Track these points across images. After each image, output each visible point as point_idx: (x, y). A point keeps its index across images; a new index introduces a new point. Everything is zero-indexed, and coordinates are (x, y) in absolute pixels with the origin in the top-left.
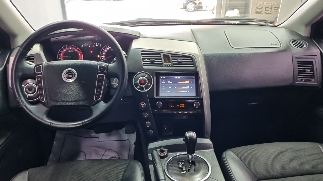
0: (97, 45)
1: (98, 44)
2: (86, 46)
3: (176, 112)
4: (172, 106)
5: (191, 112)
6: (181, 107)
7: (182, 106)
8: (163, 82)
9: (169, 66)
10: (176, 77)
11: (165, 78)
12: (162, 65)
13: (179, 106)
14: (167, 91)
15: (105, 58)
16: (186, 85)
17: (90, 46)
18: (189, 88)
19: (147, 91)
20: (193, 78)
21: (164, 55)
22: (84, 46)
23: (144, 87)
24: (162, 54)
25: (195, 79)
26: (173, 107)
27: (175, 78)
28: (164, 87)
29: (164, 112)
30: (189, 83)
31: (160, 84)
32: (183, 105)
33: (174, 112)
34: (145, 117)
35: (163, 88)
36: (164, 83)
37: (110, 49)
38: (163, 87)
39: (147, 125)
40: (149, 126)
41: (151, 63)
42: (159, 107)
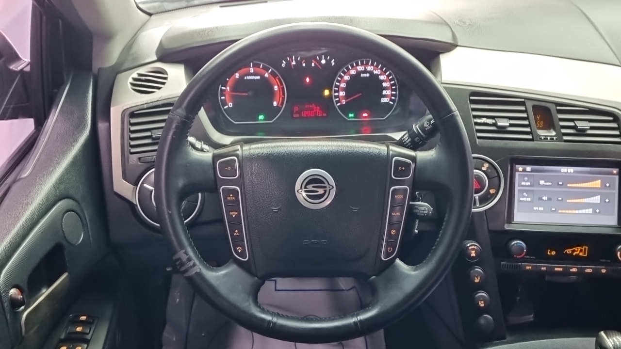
0: (323, 62)
1: (326, 58)
2: (294, 63)
3: (561, 269)
4: (550, 252)
5: (604, 271)
6: (574, 254)
7: (579, 251)
8: (524, 181)
9: (552, 139)
10: (564, 169)
11: (532, 171)
12: (530, 137)
13: (569, 251)
14: (535, 208)
15: (346, 97)
16: (592, 193)
17: (304, 65)
18: (599, 202)
19: (485, 211)
20: (612, 174)
21: (534, 107)
22: (288, 63)
23: (477, 198)
24: (529, 104)
25: (617, 177)
26: (553, 253)
27: (560, 171)
28: (526, 197)
29: (528, 268)
30: (599, 186)
31: (517, 188)
32: (581, 251)
33: (556, 269)
34: (477, 281)
35: (525, 199)
36: (528, 186)
37: (359, 73)
38: (524, 197)
39: (480, 302)
40: (484, 303)
41: (498, 130)
42: (518, 257)
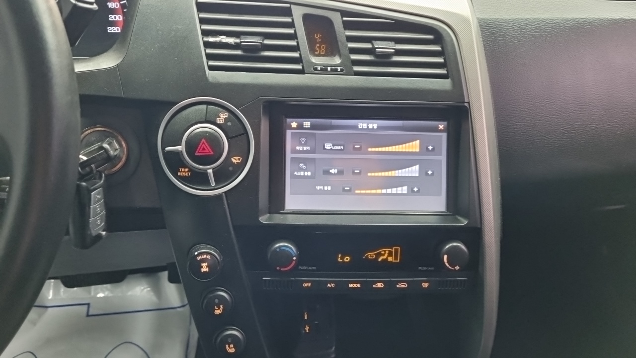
3: (358, 286)
4: (342, 258)
5: (425, 285)
6: (380, 260)
7: (386, 255)
8: (301, 144)
9: (334, 71)
10: (362, 124)
11: (313, 127)
12: (299, 67)
13: (371, 255)
14: (318, 188)
16: (405, 161)
18: (417, 175)
19: (225, 192)
20: (436, 130)
21: (306, 18)
23: (210, 171)
24: (298, 13)
25: (444, 136)
26: (347, 259)
27: (356, 127)
28: (304, 170)
29: (305, 285)
30: (418, 150)
31: (289, 156)
32: (390, 254)
33: (351, 285)
34: (218, 312)
35: (302, 173)
36: (307, 152)
38: (301, 169)
39: (227, 346)
40: (234, 347)
41: (245, 54)
42: (282, 269)
